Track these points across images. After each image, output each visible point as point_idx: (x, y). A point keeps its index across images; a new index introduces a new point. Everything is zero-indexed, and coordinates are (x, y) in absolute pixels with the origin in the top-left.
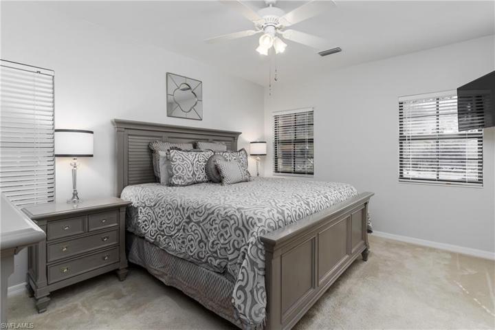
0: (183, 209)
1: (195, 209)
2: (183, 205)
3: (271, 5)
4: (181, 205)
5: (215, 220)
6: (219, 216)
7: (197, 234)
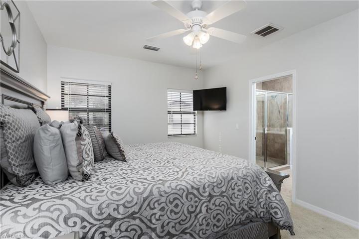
0: (198, 190)
1: (214, 183)
2: (195, 186)
3: (197, 9)
4: (193, 187)
5: (236, 184)
6: (239, 178)
7: (223, 205)
